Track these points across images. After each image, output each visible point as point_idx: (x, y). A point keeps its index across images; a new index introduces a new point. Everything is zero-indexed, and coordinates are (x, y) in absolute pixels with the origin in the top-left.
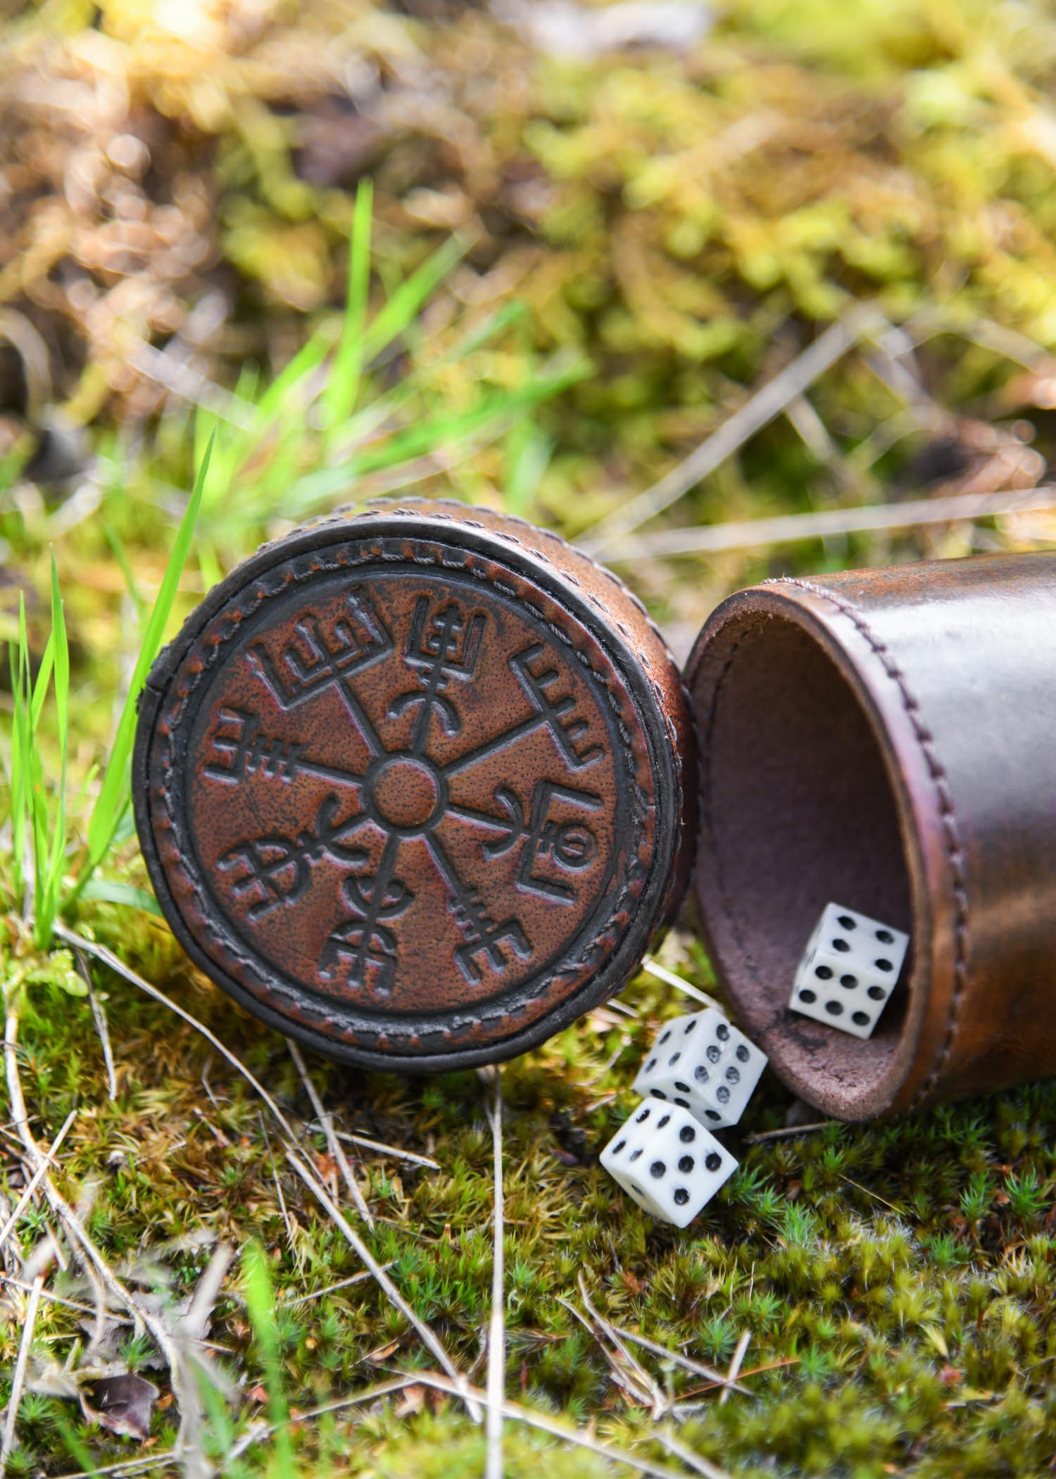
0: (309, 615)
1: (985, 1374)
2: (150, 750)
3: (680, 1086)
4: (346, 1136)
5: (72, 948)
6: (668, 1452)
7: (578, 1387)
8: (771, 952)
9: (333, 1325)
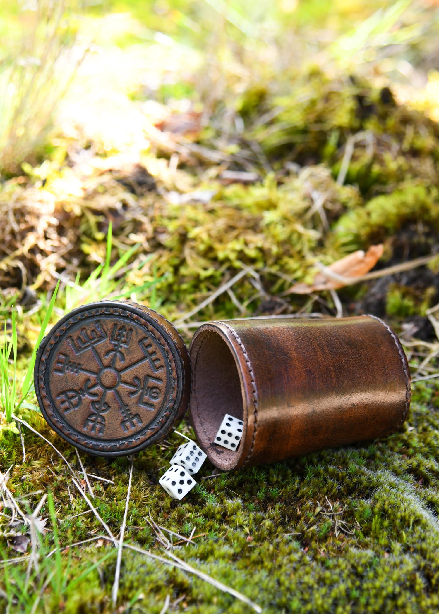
0: (84, 328)
1: (259, 538)
2: (39, 365)
3: (182, 462)
4: (89, 475)
5: (16, 422)
6: (169, 557)
7: (147, 541)
8: (210, 428)
9: (79, 523)
